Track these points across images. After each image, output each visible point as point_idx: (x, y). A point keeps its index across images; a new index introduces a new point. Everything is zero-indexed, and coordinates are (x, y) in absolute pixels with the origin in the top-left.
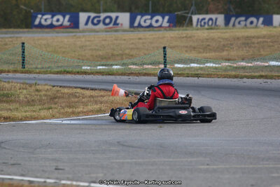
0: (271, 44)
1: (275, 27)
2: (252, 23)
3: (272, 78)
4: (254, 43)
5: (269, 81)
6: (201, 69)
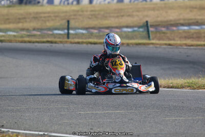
0: (54, 18)
1: (56, 6)
2: (39, 2)
3: (56, 43)
4: (41, 17)
5: (54, 45)
6: (3, 36)
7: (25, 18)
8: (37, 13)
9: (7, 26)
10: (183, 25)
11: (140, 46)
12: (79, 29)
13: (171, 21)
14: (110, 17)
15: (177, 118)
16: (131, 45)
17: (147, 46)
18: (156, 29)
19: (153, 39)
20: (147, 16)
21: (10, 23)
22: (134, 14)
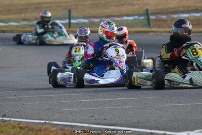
0: (55, 8)
6: (6, 27)
7: (26, 9)
8: (39, 4)
9: (10, 17)
10: (183, 12)
11: (140, 34)
12: (80, 18)
13: (171, 8)
14: (111, 6)
15: (176, 105)
16: (132, 34)
17: (148, 34)
18: (157, 17)
19: (154, 27)
20: (147, 4)
21: (12, 13)
22: (135, 2)
